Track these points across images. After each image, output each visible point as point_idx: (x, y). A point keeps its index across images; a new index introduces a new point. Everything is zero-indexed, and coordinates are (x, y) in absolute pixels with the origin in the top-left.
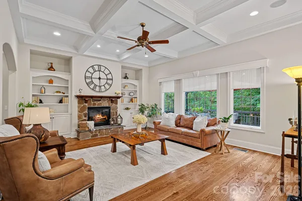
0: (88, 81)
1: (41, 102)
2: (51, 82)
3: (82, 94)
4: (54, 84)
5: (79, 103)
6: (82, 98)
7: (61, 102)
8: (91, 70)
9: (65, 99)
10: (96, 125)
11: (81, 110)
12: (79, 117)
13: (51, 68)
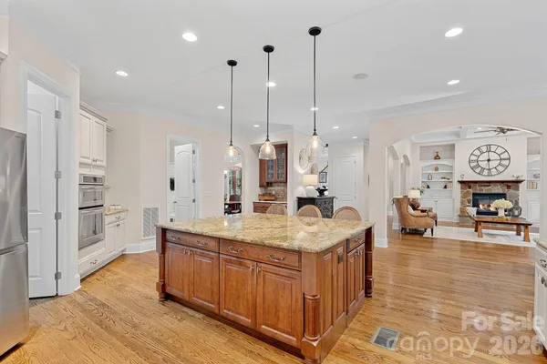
0: (472, 165)
1: (428, 187)
2: (437, 169)
3: (465, 179)
4: (439, 171)
5: (462, 188)
6: (465, 184)
7: (445, 187)
8: (477, 153)
9: (448, 185)
10: (478, 213)
11: (464, 196)
12: (462, 203)
13: (437, 157)
